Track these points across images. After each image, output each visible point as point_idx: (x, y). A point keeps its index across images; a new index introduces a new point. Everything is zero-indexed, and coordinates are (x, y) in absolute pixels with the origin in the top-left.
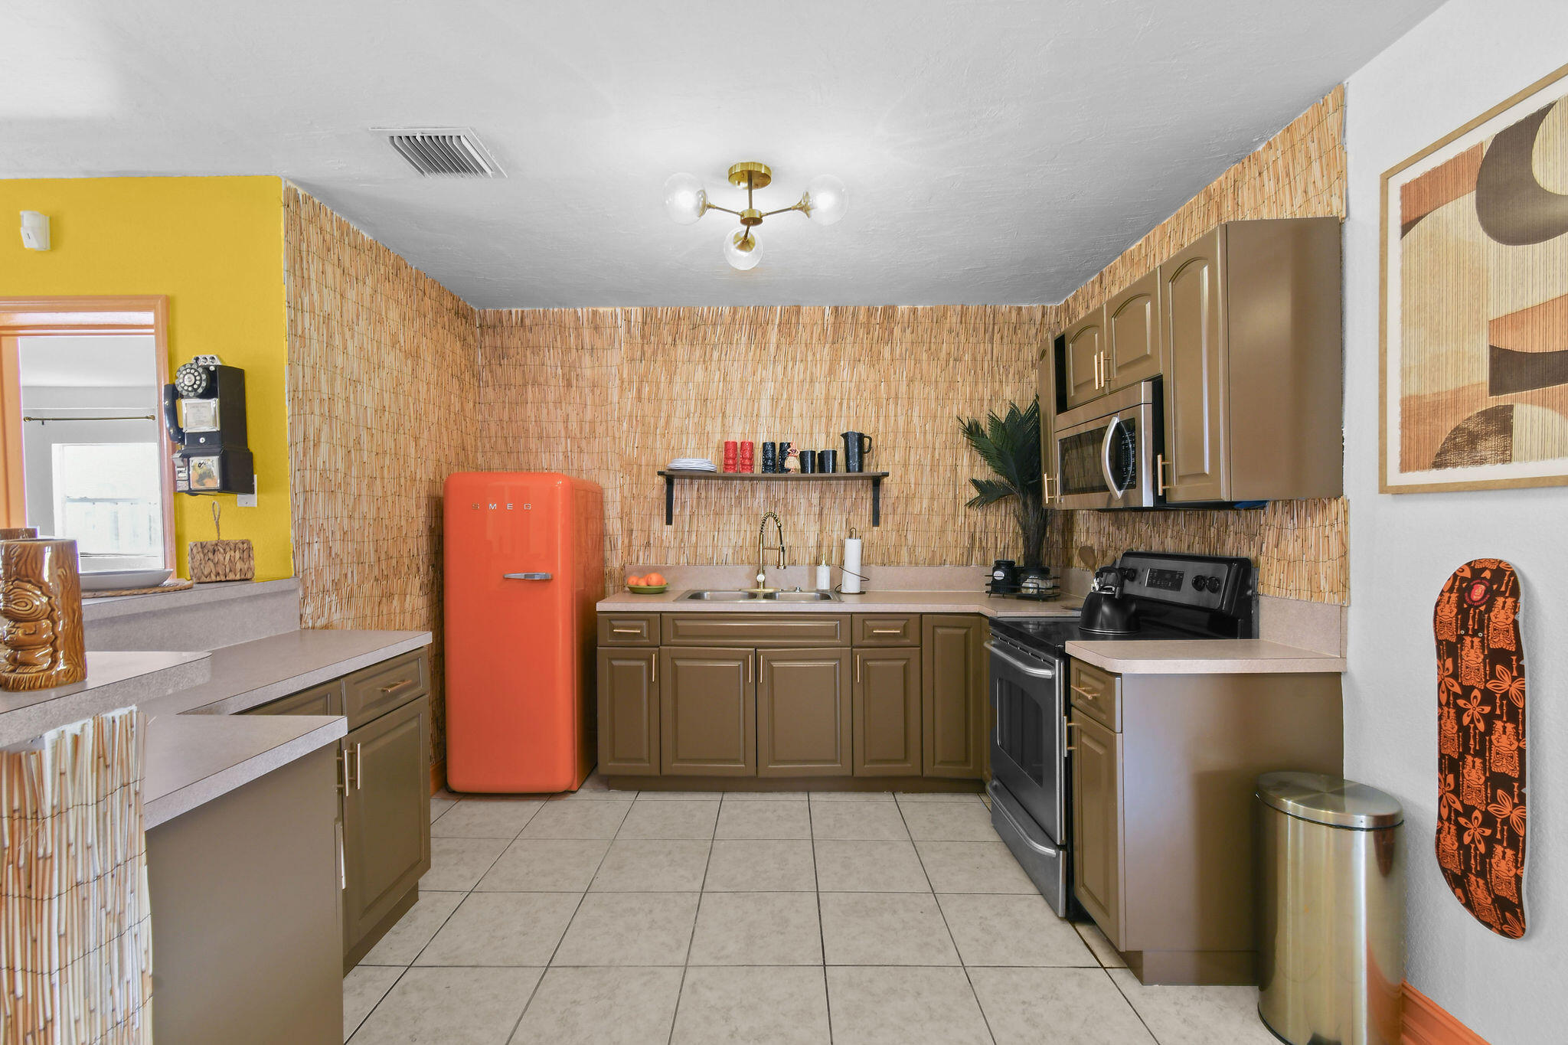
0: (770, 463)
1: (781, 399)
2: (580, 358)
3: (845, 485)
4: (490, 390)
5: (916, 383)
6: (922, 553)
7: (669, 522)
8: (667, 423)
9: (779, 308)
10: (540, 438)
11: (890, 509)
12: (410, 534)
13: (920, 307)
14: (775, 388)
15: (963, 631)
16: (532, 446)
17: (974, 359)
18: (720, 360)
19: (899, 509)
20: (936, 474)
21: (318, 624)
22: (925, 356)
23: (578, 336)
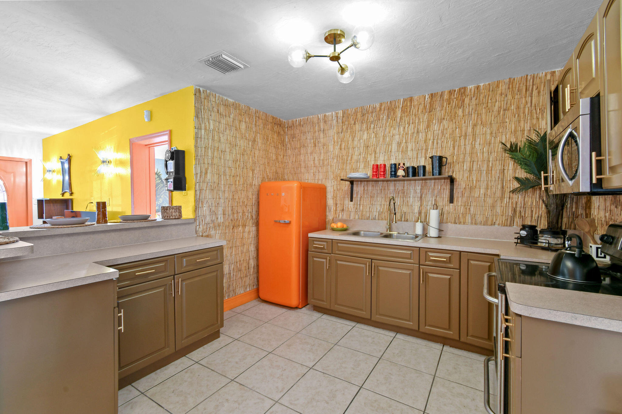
0: (393, 173)
1: (402, 143)
2: (319, 135)
3: (435, 183)
4: (289, 151)
5: (478, 127)
6: (479, 218)
7: (351, 201)
8: (352, 158)
9: (402, 100)
10: (305, 168)
11: (460, 195)
12: (248, 204)
13: (482, 85)
14: (399, 138)
15: (489, 264)
16: (302, 171)
17: (518, 108)
18: (374, 128)
19: (465, 194)
20: (490, 175)
21: (204, 234)
22: (484, 111)
23: (319, 126)
